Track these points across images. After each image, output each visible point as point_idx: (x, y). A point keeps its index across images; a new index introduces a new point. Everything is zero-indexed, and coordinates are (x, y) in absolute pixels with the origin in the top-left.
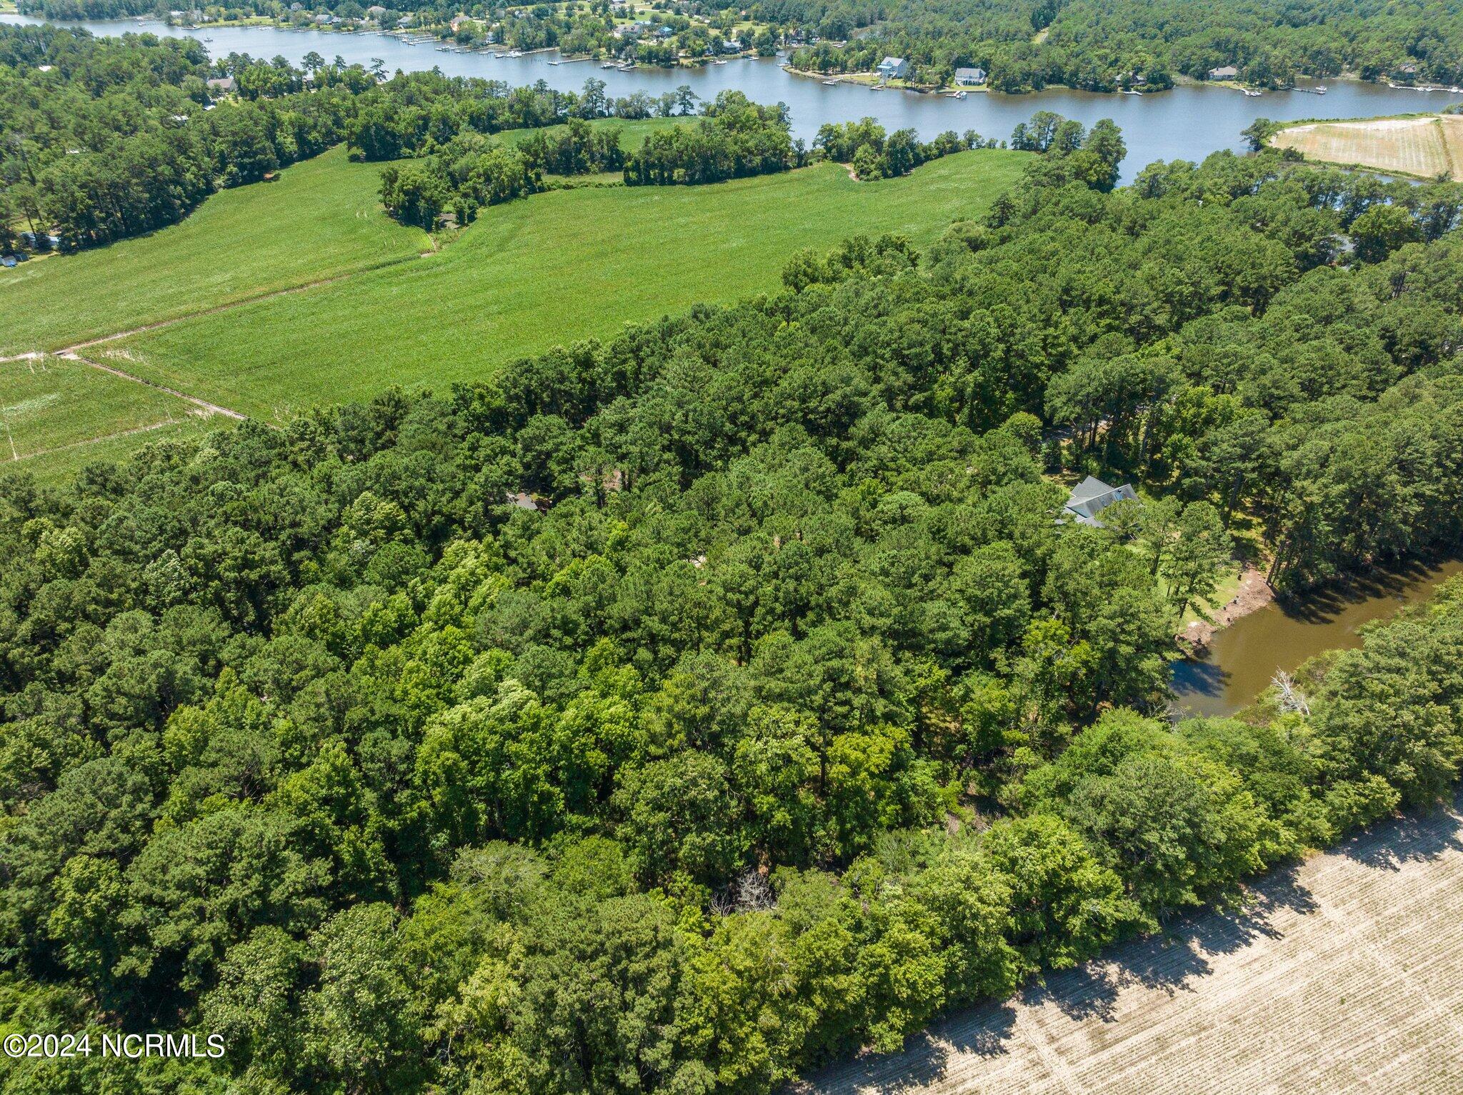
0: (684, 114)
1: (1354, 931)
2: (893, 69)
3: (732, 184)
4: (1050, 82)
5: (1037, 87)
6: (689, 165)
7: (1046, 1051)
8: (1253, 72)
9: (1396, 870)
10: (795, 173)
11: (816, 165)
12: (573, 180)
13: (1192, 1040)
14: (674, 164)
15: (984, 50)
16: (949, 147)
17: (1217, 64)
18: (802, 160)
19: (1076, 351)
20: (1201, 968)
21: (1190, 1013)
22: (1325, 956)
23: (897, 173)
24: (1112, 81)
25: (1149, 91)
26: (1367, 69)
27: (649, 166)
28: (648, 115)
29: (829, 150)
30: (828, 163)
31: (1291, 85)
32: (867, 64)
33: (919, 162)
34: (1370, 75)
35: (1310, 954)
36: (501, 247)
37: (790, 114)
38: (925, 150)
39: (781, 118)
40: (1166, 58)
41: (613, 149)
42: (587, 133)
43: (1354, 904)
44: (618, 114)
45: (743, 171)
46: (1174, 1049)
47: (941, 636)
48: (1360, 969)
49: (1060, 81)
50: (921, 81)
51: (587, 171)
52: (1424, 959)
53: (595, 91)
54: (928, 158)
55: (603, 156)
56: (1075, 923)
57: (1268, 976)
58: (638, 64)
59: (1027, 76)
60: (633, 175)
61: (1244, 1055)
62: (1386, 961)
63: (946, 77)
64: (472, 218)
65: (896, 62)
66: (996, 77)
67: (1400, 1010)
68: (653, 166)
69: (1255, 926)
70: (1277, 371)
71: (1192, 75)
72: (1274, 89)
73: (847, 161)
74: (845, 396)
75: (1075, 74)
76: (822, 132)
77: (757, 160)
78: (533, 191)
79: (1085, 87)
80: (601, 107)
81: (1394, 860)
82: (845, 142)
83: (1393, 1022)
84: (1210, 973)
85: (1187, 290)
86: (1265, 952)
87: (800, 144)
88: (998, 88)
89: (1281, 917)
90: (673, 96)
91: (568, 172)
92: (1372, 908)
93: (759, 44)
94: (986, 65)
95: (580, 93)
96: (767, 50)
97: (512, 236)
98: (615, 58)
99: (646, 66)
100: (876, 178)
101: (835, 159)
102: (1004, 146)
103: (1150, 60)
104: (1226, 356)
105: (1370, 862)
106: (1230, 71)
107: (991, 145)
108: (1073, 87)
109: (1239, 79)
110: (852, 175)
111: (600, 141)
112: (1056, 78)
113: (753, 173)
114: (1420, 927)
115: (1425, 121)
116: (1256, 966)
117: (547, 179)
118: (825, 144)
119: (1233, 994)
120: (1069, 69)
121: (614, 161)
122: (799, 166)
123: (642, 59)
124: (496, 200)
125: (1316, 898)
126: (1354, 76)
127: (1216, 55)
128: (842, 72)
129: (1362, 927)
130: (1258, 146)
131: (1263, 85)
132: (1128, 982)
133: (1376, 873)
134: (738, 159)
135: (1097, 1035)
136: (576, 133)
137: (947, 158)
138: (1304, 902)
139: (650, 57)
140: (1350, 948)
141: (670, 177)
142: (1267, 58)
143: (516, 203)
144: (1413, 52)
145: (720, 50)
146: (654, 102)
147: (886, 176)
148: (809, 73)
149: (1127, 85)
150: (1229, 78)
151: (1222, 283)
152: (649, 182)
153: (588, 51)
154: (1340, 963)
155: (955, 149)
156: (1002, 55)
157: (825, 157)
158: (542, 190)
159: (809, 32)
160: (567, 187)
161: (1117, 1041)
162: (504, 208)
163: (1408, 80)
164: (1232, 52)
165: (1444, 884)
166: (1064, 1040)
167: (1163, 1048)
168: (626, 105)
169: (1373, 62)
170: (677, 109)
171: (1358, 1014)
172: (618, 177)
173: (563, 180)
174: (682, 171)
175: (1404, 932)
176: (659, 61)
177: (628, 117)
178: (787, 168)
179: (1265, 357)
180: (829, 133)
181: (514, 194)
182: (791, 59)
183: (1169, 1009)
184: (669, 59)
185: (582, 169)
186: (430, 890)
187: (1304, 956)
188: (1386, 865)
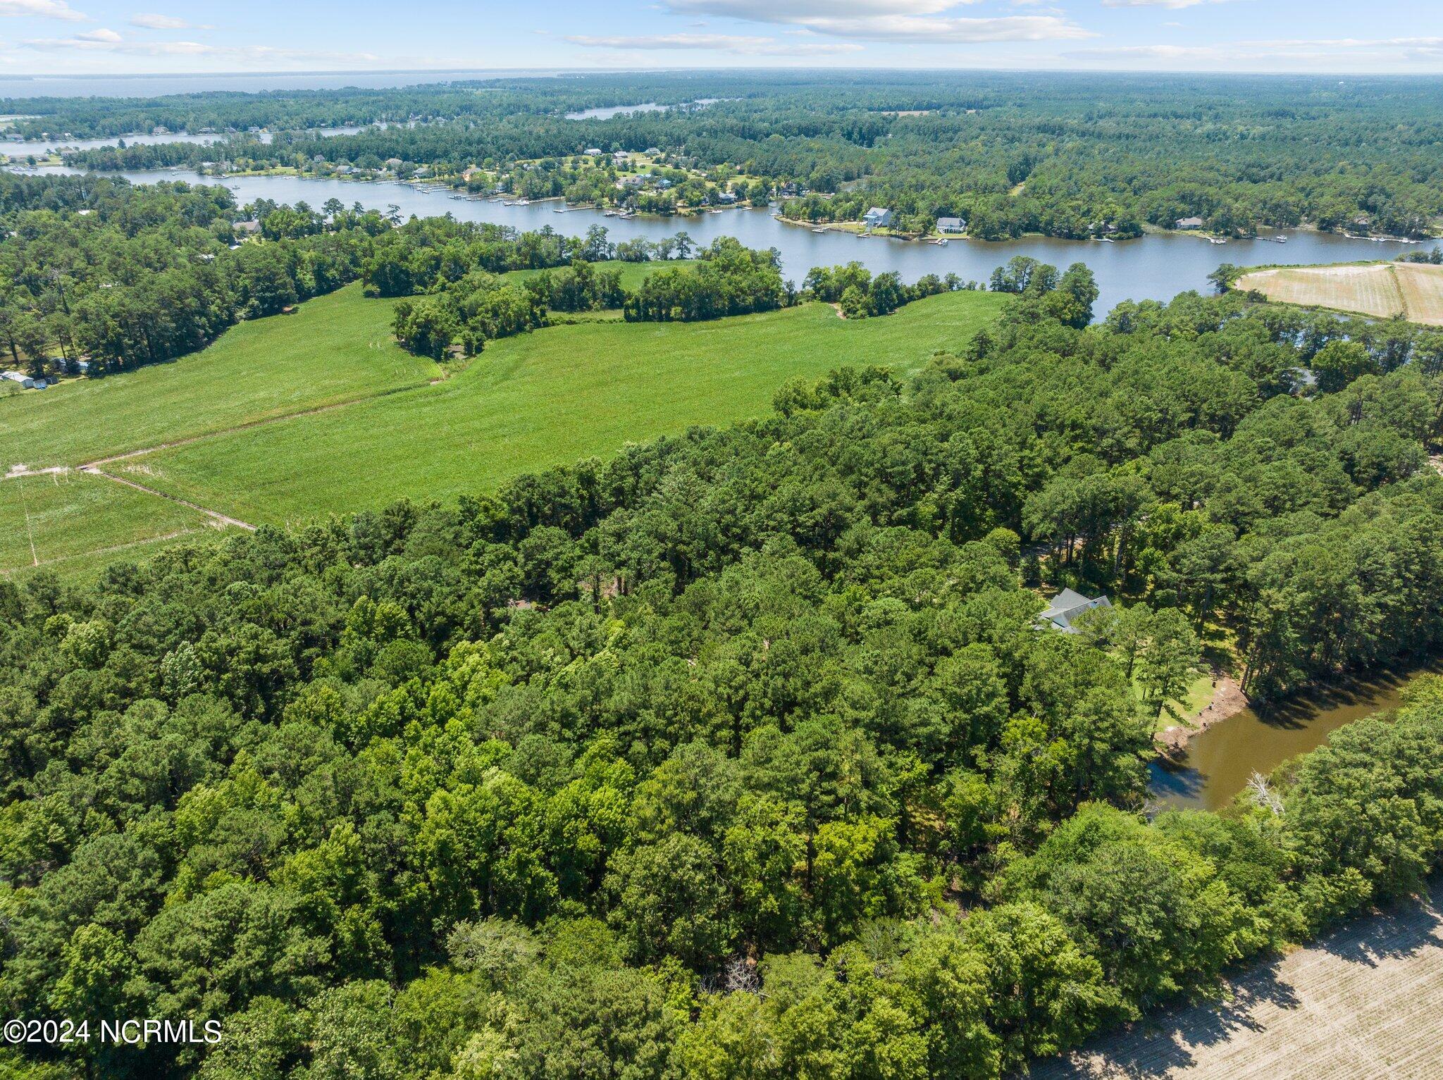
0: (682, 258)
1: (1336, 1024)
2: (878, 218)
3: (725, 320)
4: (1026, 230)
5: (1015, 234)
6: (685, 304)
8: (1217, 223)
9: (1374, 966)
10: (786, 312)
11: (805, 305)
12: (576, 316)
14: (671, 303)
15: (965, 201)
16: (931, 289)
17: (1183, 215)
18: (792, 300)
19: (1051, 472)
20: (1184, 1060)
22: (1308, 1049)
23: (882, 312)
24: (1085, 230)
25: (1120, 238)
26: (1323, 221)
27: (649, 304)
28: (647, 259)
29: (817, 291)
30: (816, 303)
31: (1253, 234)
32: (854, 214)
33: (903, 302)
34: (1327, 226)
35: (1293, 1047)
36: (506, 377)
37: (781, 258)
38: (908, 291)
39: (772, 261)
40: (1135, 209)
41: (614, 288)
42: (590, 273)
43: (1334, 998)
44: (619, 257)
45: (736, 310)
47: (923, 730)
48: (1344, 1062)
49: (1036, 229)
50: (905, 229)
51: (590, 308)
52: (1408, 1053)
53: (598, 236)
54: (911, 299)
55: (604, 295)
56: (1056, 1006)
57: (1251, 1068)
58: (639, 213)
59: (1004, 225)
60: (633, 312)
62: (1369, 1055)
63: (928, 226)
64: (479, 350)
65: (881, 212)
66: (976, 226)
68: (651, 304)
69: (1237, 1019)
70: (1243, 488)
71: (1161, 224)
72: (1237, 237)
73: (835, 301)
74: (831, 512)
75: (1050, 223)
76: (811, 274)
77: (750, 299)
78: (538, 325)
79: (1060, 235)
80: (603, 251)
81: (1372, 956)
82: (833, 283)
84: (1193, 1065)
85: (1156, 416)
86: (1247, 1044)
87: (790, 285)
88: (977, 235)
89: (1263, 1010)
90: (671, 241)
91: (571, 309)
92: (1352, 1001)
93: (753, 195)
94: (966, 215)
95: (584, 238)
96: (760, 201)
97: (516, 366)
98: (618, 207)
99: (646, 214)
100: (863, 316)
101: (824, 299)
102: (983, 288)
103: (1120, 211)
104: (1192, 474)
105: (1351, 955)
106: (1196, 221)
107: (971, 287)
108: (1049, 235)
109: (1204, 229)
110: (840, 314)
111: (603, 281)
112: (1032, 227)
113: (746, 311)
114: (1401, 1021)
115: (1379, 267)
116: (1240, 1058)
117: (552, 315)
118: (814, 286)
120: (1044, 218)
121: (615, 299)
122: (789, 305)
123: (643, 208)
124: (502, 334)
125: (1298, 994)
126: (1312, 227)
127: (1182, 207)
128: (831, 221)
129: (1343, 1021)
130: (1224, 289)
131: (1226, 234)
132: (1112, 1073)
133: (1354, 967)
134: (732, 298)
136: (579, 273)
137: (927, 299)
138: (1285, 997)
139: (650, 206)
140: (1333, 1041)
141: (668, 314)
142: (1230, 210)
143: (521, 336)
144: (1364, 206)
145: (716, 201)
146: (653, 246)
147: (871, 314)
148: (800, 222)
149: (1099, 233)
150: (1195, 227)
151: (1189, 410)
152: (648, 318)
153: (591, 200)
154: (1322, 1057)
155: (937, 290)
156: (979, 205)
157: (814, 297)
158: (546, 324)
159: (799, 185)
160: (570, 323)
162: (510, 340)
163: (1361, 231)
164: (1197, 205)
165: (1423, 979)
168: (627, 249)
169: (1328, 215)
170: (675, 253)
172: (619, 314)
173: (566, 316)
174: (679, 309)
175: (1386, 1026)
176: (659, 209)
177: (629, 260)
178: (778, 307)
179: (1230, 476)
180: (817, 276)
181: (520, 329)
182: (782, 209)
184: (668, 209)
185: (584, 306)
186: (424, 975)
187: (1287, 1048)
188: (1366, 960)
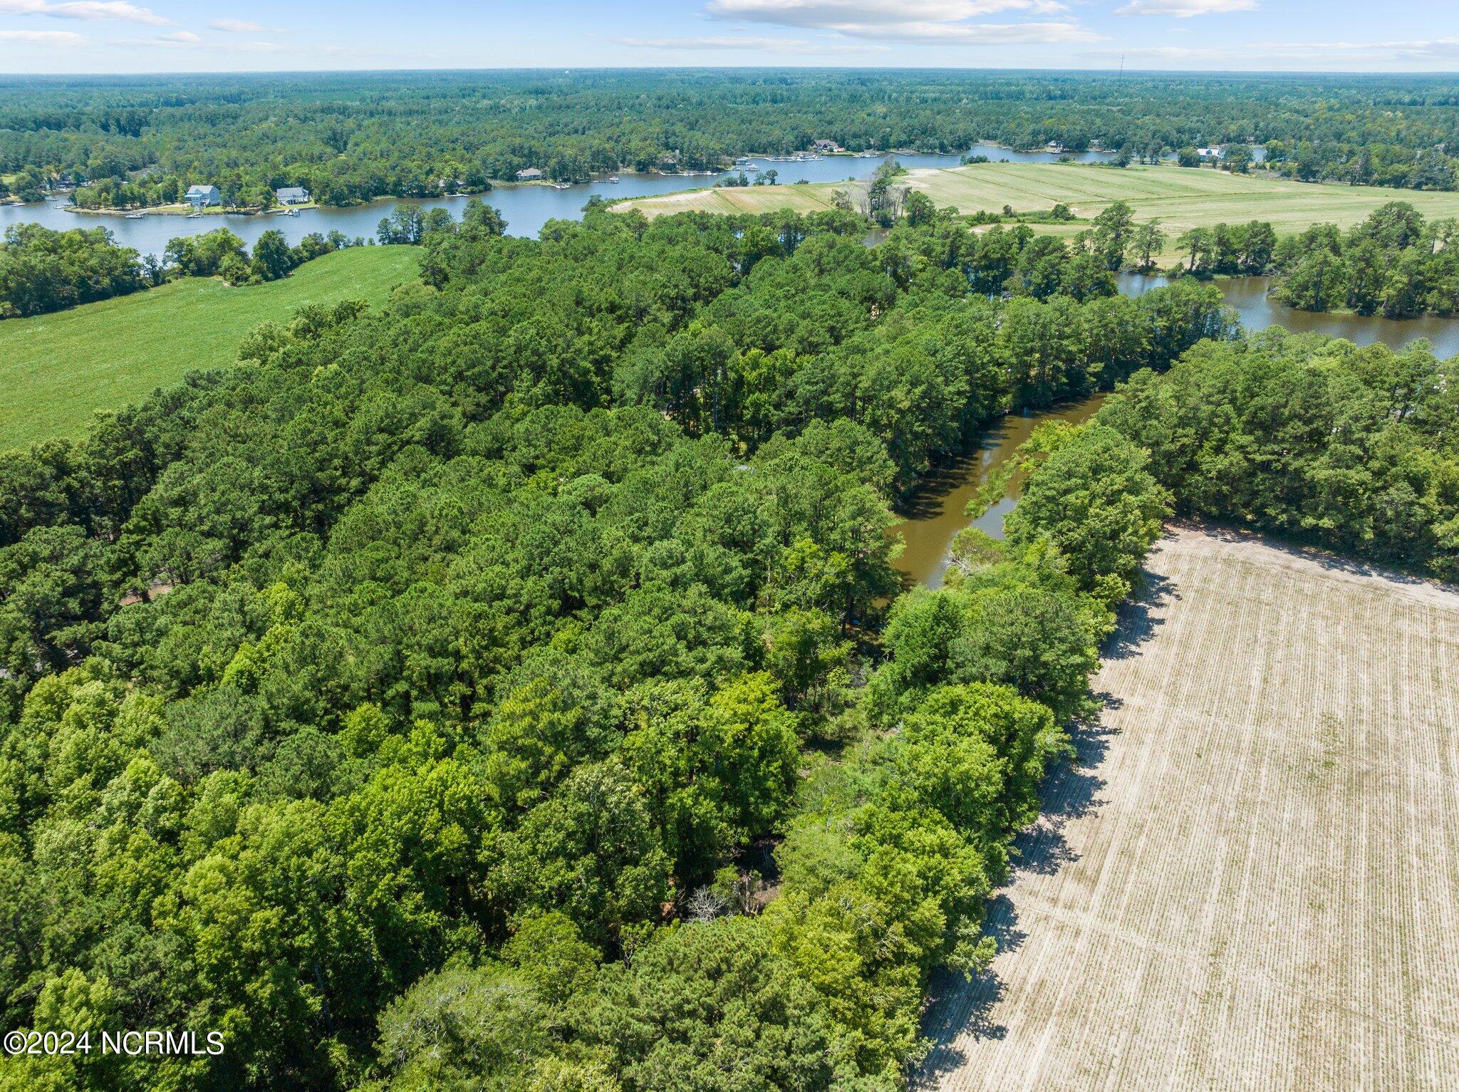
1: (1158, 705)
2: (204, 197)
3: (82, 310)
4: (376, 195)
5: (366, 198)
7: (1059, 913)
8: (554, 170)
10: (153, 292)
11: (176, 282)
13: (1143, 838)
16: (316, 250)
17: (520, 167)
18: (158, 278)
20: (1098, 784)
21: (1123, 821)
22: (1161, 731)
23: (277, 277)
24: (436, 186)
25: (472, 193)
26: (639, 163)
30: (189, 279)
31: (588, 179)
32: (171, 196)
34: (642, 168)
35: (1151, 735)
39: (106, 242)
43: (1141, 688)
46: (1139, 853)
48: (1187, 728)
49: (386, 192)
52: (1212, 702)
57: (1142, 766)
59: (352, 189)
61: (1183, 830)
62: (1194, 715)
63: (268, 198)
65: (207, 189)
66: (323, 192)
67: (1232, 741)
69: (1098, 733)
71: (501, 178)
75: (398, 183)
77: (106, 280)
79: (412, 195)
81: (1133, 648)
83: (1237, 751)
84: (1105, 783)
86: (1123, 749)
87: (151, 261)
88: (326, 203)
89: (1108, 718)
92: (1153, 684)
93: (18, 191)
96: (31, 196)
101: (197, 274)
102: (371, 242)
103: (463, 167)
105: (1122, 656)
107: (359, 243)
108: (400, 196)
110: (227, 284)
112: (380, 191)
113: (104, 295)
114: (1189, 683)
116: (1128, 762)
118: (179, 260)
119: (1134, 790)
120: (392, 179)
122: (156, 284)
125: (1116, 695)
126: (631, 170)
127: (516, 160)
128: (144, 206)
129: (1160, 699)
131: (565, 180)
132: (1061, 823)
133: (1132, 661)
134: (82, 282)
135: (1080, 876)
137: (318, 259)
138: (1112, 701)
140: (1168, 717)
142: (563, 157)
144: (667, 146)
147: (267, 279)
148: (102, 211)
149: (451, 189)
150: (535, 177)
154: (1172, 732)
156: (316, 173)
161: (1099, 871)
163: (670, 168)
165: (1175, 649)
166: (1062, 896)
167: (1132, 857)
169: (639, 158)
171: (1215, 758)
174: (9, 304)
178: (144, 288)
182: (70, 201)
183: (1107, 827)
187: (1149, 738)
188: (1133, 654)
